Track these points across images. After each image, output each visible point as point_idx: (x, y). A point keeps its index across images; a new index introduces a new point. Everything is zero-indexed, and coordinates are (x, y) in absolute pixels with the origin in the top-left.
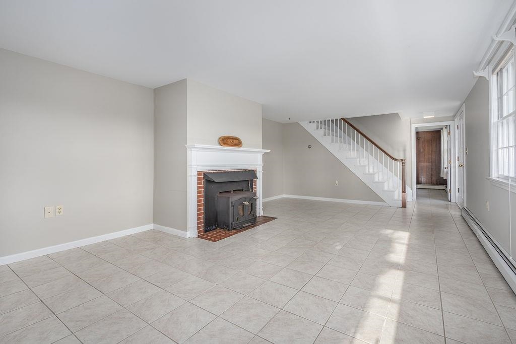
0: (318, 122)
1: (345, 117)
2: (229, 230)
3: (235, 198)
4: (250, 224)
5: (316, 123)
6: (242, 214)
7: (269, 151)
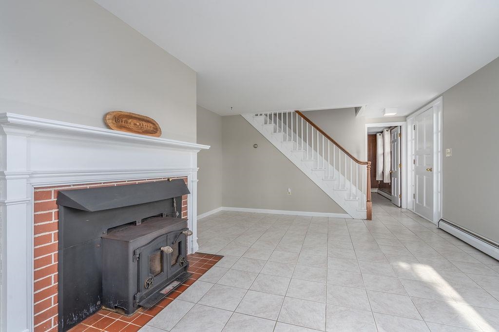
0: (266, 115)
1: (300, 110)
2: (127, 313)
3: (140, 241)
4: (176, 284)
5: (263, 117)
6: (158, 269)
7: (208, 147)
